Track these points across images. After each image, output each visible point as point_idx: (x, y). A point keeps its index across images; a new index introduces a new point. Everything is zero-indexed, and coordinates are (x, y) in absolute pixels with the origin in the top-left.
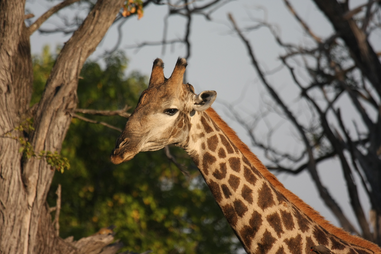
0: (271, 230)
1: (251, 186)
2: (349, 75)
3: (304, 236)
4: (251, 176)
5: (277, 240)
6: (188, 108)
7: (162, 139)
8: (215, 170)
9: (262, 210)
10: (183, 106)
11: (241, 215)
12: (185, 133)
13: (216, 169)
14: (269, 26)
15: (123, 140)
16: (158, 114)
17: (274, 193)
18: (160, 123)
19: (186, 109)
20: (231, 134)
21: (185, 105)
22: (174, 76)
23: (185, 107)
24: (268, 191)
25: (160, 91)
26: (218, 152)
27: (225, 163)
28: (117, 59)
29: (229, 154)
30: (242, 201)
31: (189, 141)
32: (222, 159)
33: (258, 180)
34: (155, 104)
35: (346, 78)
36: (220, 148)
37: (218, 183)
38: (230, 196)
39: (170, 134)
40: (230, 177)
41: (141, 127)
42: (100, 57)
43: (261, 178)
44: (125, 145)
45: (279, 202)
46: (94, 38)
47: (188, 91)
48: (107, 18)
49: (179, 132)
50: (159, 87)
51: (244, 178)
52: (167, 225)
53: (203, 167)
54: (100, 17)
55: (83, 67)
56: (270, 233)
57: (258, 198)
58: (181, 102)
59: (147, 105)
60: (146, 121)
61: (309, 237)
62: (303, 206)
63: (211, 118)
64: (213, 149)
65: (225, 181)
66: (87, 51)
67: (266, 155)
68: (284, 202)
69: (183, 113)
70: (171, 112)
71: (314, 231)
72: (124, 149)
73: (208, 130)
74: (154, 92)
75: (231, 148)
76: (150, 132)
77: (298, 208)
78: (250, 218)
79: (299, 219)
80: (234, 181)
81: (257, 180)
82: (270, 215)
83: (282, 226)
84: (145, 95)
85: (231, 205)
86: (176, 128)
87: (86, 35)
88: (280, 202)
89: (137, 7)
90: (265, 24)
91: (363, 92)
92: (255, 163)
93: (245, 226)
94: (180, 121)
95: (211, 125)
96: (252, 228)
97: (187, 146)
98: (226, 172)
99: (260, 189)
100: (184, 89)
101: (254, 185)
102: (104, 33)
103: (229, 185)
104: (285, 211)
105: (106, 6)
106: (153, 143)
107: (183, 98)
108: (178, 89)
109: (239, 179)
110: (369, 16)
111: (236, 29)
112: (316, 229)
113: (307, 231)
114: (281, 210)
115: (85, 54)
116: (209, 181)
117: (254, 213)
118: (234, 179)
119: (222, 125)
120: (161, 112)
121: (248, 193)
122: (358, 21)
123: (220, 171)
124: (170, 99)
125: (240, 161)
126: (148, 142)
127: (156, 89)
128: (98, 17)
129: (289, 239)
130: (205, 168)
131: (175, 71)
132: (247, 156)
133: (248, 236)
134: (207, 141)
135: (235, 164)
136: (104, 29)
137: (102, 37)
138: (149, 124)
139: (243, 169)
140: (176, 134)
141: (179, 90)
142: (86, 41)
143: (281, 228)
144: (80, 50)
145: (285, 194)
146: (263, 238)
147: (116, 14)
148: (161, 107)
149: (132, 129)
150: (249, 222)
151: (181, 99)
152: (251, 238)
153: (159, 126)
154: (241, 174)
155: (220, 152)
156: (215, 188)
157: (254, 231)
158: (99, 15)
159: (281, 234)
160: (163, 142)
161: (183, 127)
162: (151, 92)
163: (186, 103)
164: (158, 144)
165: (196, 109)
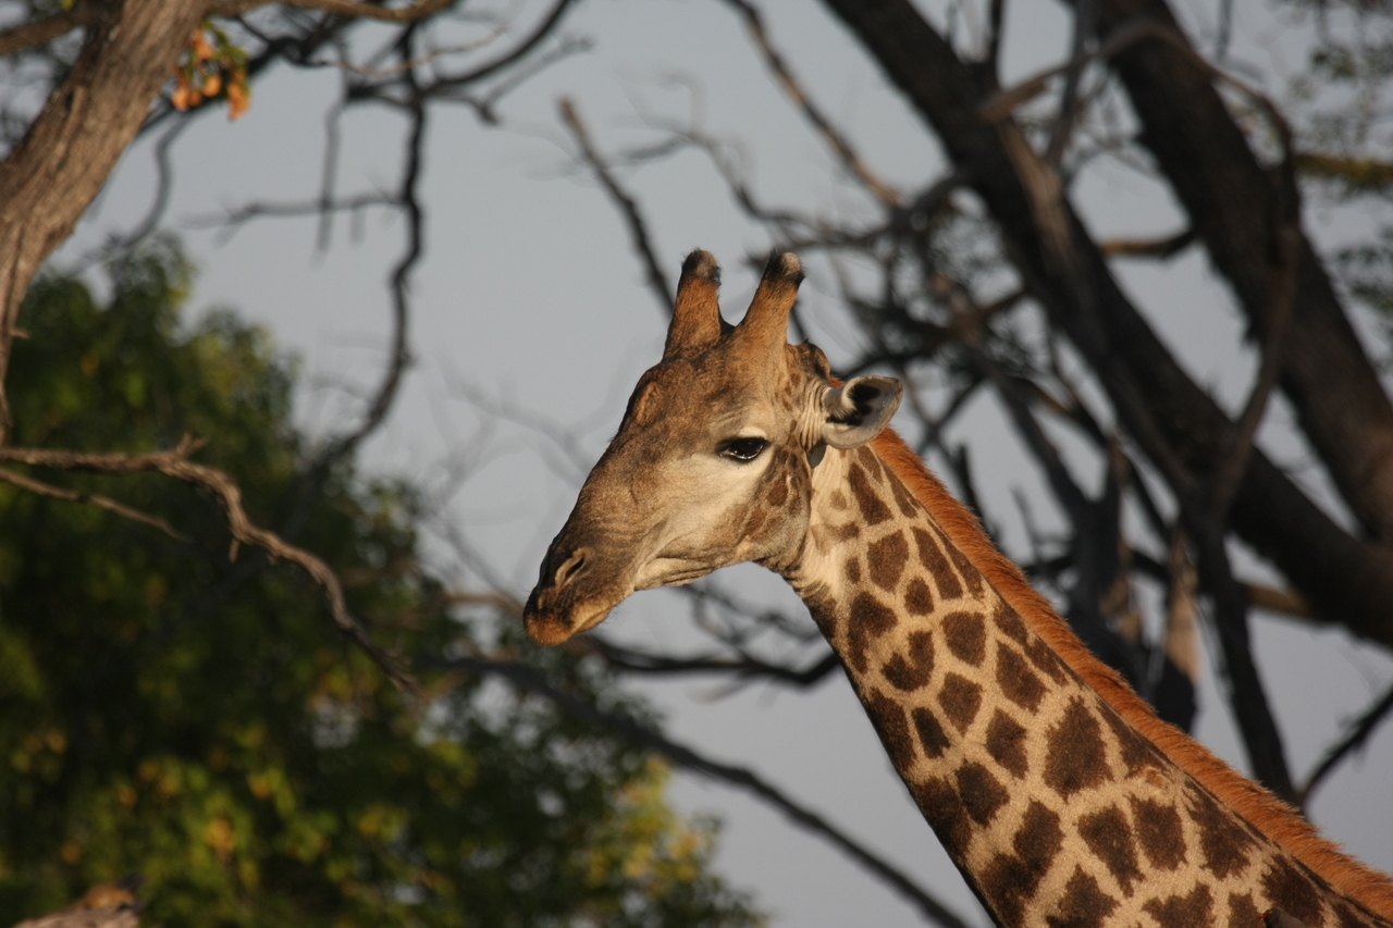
0: (1096, 867)
1: (1021, 716)
2: (1001, 325)
3: (1221, 890)
4: (1022, 678)
5: (1120, 905)
6: (804, 434)
7: (712, 546)
8: (890, 656)
9: (1061, 800)
10: (788, 429)
11: (984, 816)
12: (794, 525)
13: (895, 654)
14: (710, 146)
15: (569, 555)
16: (696, 458)
17: (1113, 735)
18: (704, 490)
19: (798, 439)
20: (958, 523)
21: (794, 424)
22: (754, 319)
23: (795, 433)
24: (1088, 731)
25: (703, 375)
26: (905, 593)
27: (929, 634)
28: (153, 264)
29: (945, 602)
30: (988, 767)
31: (806, 550)
32: (919, 617)
33: (1050, 691)
34: (687, 422)
35: (990, 334)
36: (911, 578)
37: (899, 703)
38: (944, 750)
39: (740, 531)
40: (946, 681)
41: (633, 505)
42: (89, 257)
43: (1063, 682)
44: (578, 575)
45: (1130, 768)
46: (68, 189)
47: (806, 371)
48: (117, 116)
49: (773, 521)
50: (701, 356)
51: (997, 687)
52: (335, 871)
53: (850, 644)
54: (91, 112)
55: (28, 296)
56: (1093, 879)
57: (1048, 758)
58: (781, 413)
59: (658, 427)
60: (653, 483)
61: (1244, 894)
62: (1231, 786)
63: (889, 464)
64: (887, 579)
65: (926, 697)
66: (41, 235)
67: (699, 618)
68: (1150, 768)
69: (785, 454)
70: (743, 449)
71: (1268, 872)
72: (574, 593)
73: (872, 512)
74: (682, 378)
75: (954, 581)
76: (668, 526)
77: (1210, 793)
78: (1016, 829)
79: (1210, 829)
80: (962, 698)
81: (1048, 694)
82: (1092, 816)
83: (1137, 854)
84: (650, 389)
85: (947, 782)
86: (763, 507)
87: (39, 177)
88: (1134, 769)
89: (226, 76)
90: (693, 138)
91: (1049, 386)
92: (1045, 628)
93: (1000, 858)
94: (777, 483)
95: (885, 492)
96: (1024, 862)
97: (797, 568)
98: (931, 666)
99: (1057, 727)
100: (792, 366)
101: (1034, 710)
102: (107, 170)
103: (942, 710)
104: (1151, 802)
105: (114, 72)
106: (681, 564)
107: (789, 400)
108: (770, 366)
109: (977, 691)
110: (1073, 109)
111: (590, 156)
112: (1277, 867)
113: (1238, 874)
114: (1133, 800)
115: (34, 246)
116: (868, 696)
117: (1031, 809)
118: (958, 691)
119: (927, 491)
120: (705, 451)
121: (1012, 739)
122: (1034, 126)
123: (908, 659)
124: (740, 405)
125: (982, 627)
126: (658, 557)
127: (689, 366)
128: (84, 111)
129: (1163, 900)
130: (857, 646)
131: (759, 302)
132: (1014, 601)
133: (1012, 893)
134: (869, 553)
135: (965, 637)
136: (104, 157)
137: (99, 185)
138: (663, 495)
139: (995, 655)
140: (761, 530)
141: (774, 370)
142: (37, 198)
143: (1131, 862)
144: (15, 234)
145: (1159, 741)
146: (1067, 897)
147: (149, 101)
148: (706, 434)
149: (600, 514)
150: (1014, 842)
151: (781, 403)
152: (1021, 898)
153: (698, 503)
154: (986, 671)
155: (913, 594)
156: (888, 720)
157: (1031, 875)
158: (88, 103)
159: (1134, 883)
160: (713, 559)
161: (788, 503)
162: (672, 377)
163: (796, 418)
164: (697, 565)
165: (833, 438)
